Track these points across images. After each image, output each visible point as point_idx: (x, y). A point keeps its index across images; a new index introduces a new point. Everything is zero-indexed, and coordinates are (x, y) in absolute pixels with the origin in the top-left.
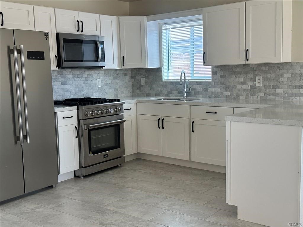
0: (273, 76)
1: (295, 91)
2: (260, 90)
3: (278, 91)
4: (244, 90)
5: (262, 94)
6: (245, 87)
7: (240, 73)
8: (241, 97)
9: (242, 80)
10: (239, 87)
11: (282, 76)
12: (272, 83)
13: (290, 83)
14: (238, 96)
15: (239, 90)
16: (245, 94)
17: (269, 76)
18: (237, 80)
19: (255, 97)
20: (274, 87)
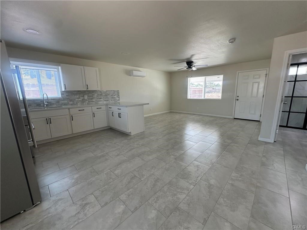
0: (91, 95)
1: (99, 100)
2: (86, 100)
3: (93, 100)
4: (80, 101)
5: (87, 102)
6: (80, 100)
7: (76, 94)
8: (78, 104)
9: (78, 97)
10: (77, 100)
11: (94, 95)
12: (91, 98)
13: (97, 97)
14: (77, 103)
15: (77, 101)
16: (80, 102)
17: (89, 95)
18: (75, 97)
19: (85, 103)
20: (92, 99)
